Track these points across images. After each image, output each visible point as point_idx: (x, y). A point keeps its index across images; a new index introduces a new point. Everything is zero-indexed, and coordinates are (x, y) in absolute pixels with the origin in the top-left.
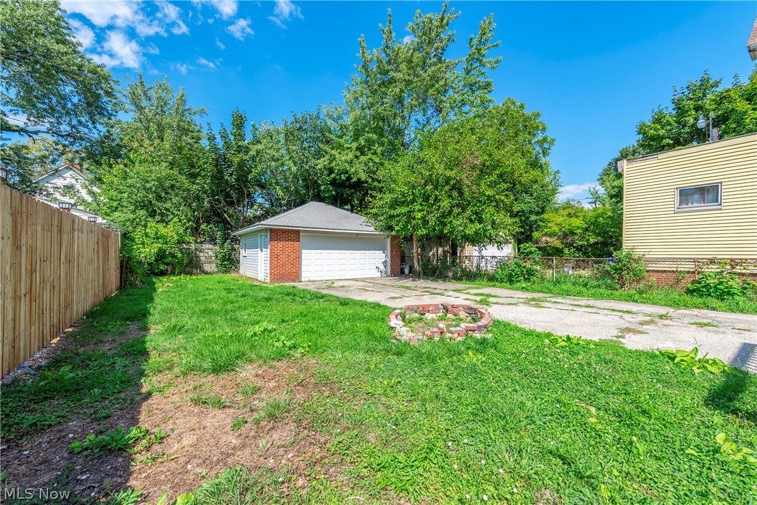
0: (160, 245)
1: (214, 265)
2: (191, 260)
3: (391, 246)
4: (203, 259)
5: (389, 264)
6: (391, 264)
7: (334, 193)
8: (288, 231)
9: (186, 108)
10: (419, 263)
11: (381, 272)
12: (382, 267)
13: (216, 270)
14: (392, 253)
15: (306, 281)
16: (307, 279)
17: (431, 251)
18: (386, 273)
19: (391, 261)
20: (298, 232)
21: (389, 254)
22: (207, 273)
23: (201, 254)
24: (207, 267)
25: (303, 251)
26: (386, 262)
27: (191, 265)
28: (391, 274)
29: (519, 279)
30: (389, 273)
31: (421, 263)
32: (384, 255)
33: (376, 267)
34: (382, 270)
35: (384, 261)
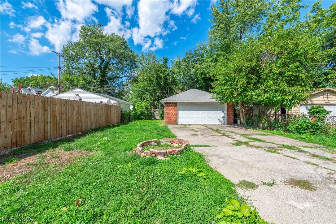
0: (141, 109)
1: (159, 117)
2: (151, 114)
3: (227, 109)
4: (155, 114)
5: (226, 118)
6: (227, 118)
7: (204, 84)
8: (172, 103)
9: (156, 60)
10: (243, 118)
11: (221, 122)
12: (222, 120)
13: (160, 118)
14: (227, 112)
15: (180, 125)
16: (181, 124)
17: (268, 111)
18: (224, 123)
19: (227, 116)
20: (176, 103)
21: (226, 113)
22: (157, 119)
23: (155, 112)
24: (157, 117)
25: (179, 111)
26: (224, 117)
27: (151, 117)
28: (227, 123)
29: (306, 131)
30: (226, 123)
31: (245, 118)
32: (223, 113)
33: (218, 120)
34: (222, 121)
35: (223, 116)
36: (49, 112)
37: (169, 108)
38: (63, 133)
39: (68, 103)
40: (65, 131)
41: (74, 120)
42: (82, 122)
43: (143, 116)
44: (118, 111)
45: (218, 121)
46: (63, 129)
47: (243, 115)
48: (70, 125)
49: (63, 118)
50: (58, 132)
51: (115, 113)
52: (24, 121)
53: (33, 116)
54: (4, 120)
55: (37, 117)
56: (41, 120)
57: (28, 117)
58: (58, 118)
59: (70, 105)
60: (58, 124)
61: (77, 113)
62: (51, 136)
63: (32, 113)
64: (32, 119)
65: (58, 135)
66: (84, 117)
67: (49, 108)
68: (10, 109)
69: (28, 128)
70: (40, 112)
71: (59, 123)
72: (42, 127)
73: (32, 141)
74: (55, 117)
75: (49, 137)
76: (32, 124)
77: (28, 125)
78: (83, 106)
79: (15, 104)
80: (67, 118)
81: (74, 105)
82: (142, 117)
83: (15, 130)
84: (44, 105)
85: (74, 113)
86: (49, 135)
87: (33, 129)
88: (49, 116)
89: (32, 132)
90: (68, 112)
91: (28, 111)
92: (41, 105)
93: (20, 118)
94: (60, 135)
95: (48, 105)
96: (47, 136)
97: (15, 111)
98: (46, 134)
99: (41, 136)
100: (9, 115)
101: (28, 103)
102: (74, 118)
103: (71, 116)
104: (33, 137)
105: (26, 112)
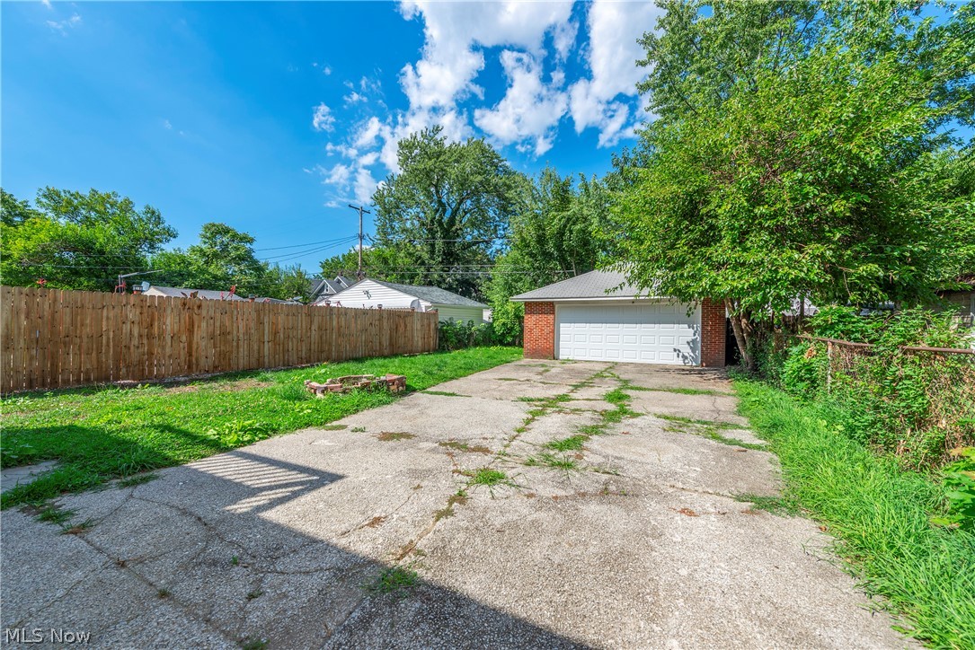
3: (702, 318)
5: (699, 345)
6: (703, 346)
11: (685, 357)
12: (687, 350)
14: (704, 328)
16: (565, 358)
18: (694, 359)
19: (702, 341)
20: (552, 303)
21: (700, 330)
25: (561, 325)
26: (693, 341)
28: (703, 362)
30: (699, 361)
32: (692, 331)
33: (675, 350)
34: (686, 354)
35: (690, 339)
36: (266, 325)
37: (534, 317)
38: (291, 359)
39: (300, 311)
40: (295, 357)
41: (312, 339)
42: (330, 344)
43: (512, 336)
44: (429, 325)
45: (676, 354)
46: (290, 354)
47: (743, 337)
48: (304, 348)
49: (291, 336)
50: (281, 358)
51: (419, 328)
52: (229, 337)
53: (241, 331)
54: (205, 335)
55: (247, 332)
56: (255, 338)
57: (235, 332)
58: (282, 336)
59: (304, 315)
60: (281, 346)
61: (319, 327)
62: (269, 362)
63: (241, 327)
64: (241, 336)
65: (281, 363)
66: (334, 334)
67: (266, 320)
68: (212, 321)
69: (235, 348)
70: (252, 325)
71: (283, 344)
72: (256, 347)
73: (241, 367)
74: (276, 333)
75: (267, 364)
76: (241, 343)
77: (235, 344)
78: (331, 315)
79: (218, 315)
80: (299, 337)
81: (313, 315)
82: (509, 339)
83: (218, 349)
84: (259, 315)
85: (313, 328)
86: (266, 360)
87: (241, 350)
88: (266, 332)
89: (241, 354)
90: (300, 325)
91: (235, 324)
92: (254, 315)
93: (224, 333)
94: (286, 363)
95: (265, 315)
96: (264, 362)
97: (218, 324)
98: (261, 359)
99: (253, 360)
100: (211, 329)
101: (235, 313)
102: (313, 337)
103: (307, 332)
104: (242, 361)
105: (233, 326)
